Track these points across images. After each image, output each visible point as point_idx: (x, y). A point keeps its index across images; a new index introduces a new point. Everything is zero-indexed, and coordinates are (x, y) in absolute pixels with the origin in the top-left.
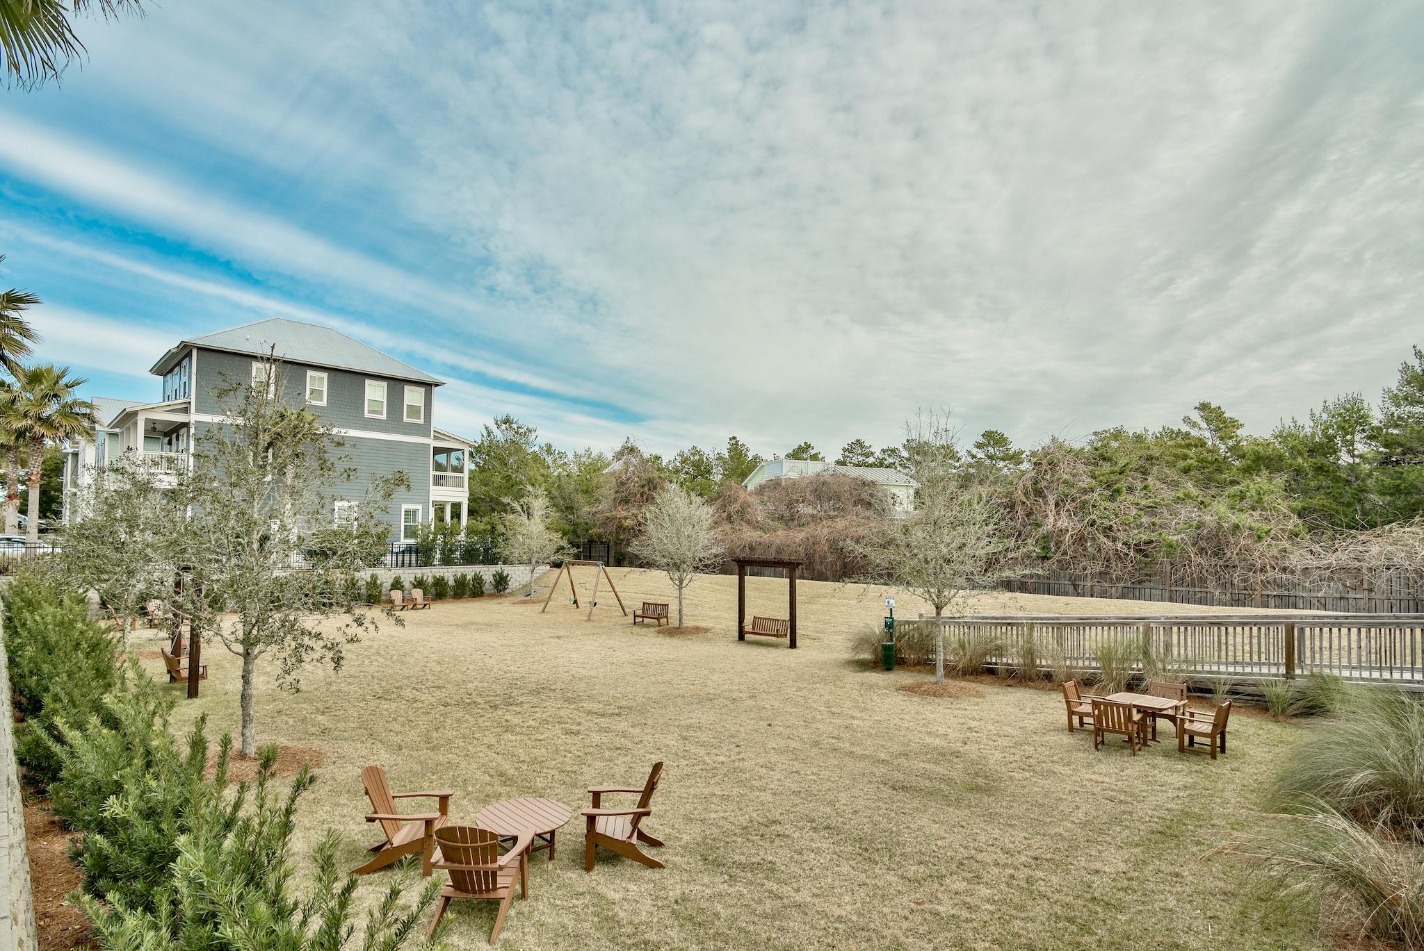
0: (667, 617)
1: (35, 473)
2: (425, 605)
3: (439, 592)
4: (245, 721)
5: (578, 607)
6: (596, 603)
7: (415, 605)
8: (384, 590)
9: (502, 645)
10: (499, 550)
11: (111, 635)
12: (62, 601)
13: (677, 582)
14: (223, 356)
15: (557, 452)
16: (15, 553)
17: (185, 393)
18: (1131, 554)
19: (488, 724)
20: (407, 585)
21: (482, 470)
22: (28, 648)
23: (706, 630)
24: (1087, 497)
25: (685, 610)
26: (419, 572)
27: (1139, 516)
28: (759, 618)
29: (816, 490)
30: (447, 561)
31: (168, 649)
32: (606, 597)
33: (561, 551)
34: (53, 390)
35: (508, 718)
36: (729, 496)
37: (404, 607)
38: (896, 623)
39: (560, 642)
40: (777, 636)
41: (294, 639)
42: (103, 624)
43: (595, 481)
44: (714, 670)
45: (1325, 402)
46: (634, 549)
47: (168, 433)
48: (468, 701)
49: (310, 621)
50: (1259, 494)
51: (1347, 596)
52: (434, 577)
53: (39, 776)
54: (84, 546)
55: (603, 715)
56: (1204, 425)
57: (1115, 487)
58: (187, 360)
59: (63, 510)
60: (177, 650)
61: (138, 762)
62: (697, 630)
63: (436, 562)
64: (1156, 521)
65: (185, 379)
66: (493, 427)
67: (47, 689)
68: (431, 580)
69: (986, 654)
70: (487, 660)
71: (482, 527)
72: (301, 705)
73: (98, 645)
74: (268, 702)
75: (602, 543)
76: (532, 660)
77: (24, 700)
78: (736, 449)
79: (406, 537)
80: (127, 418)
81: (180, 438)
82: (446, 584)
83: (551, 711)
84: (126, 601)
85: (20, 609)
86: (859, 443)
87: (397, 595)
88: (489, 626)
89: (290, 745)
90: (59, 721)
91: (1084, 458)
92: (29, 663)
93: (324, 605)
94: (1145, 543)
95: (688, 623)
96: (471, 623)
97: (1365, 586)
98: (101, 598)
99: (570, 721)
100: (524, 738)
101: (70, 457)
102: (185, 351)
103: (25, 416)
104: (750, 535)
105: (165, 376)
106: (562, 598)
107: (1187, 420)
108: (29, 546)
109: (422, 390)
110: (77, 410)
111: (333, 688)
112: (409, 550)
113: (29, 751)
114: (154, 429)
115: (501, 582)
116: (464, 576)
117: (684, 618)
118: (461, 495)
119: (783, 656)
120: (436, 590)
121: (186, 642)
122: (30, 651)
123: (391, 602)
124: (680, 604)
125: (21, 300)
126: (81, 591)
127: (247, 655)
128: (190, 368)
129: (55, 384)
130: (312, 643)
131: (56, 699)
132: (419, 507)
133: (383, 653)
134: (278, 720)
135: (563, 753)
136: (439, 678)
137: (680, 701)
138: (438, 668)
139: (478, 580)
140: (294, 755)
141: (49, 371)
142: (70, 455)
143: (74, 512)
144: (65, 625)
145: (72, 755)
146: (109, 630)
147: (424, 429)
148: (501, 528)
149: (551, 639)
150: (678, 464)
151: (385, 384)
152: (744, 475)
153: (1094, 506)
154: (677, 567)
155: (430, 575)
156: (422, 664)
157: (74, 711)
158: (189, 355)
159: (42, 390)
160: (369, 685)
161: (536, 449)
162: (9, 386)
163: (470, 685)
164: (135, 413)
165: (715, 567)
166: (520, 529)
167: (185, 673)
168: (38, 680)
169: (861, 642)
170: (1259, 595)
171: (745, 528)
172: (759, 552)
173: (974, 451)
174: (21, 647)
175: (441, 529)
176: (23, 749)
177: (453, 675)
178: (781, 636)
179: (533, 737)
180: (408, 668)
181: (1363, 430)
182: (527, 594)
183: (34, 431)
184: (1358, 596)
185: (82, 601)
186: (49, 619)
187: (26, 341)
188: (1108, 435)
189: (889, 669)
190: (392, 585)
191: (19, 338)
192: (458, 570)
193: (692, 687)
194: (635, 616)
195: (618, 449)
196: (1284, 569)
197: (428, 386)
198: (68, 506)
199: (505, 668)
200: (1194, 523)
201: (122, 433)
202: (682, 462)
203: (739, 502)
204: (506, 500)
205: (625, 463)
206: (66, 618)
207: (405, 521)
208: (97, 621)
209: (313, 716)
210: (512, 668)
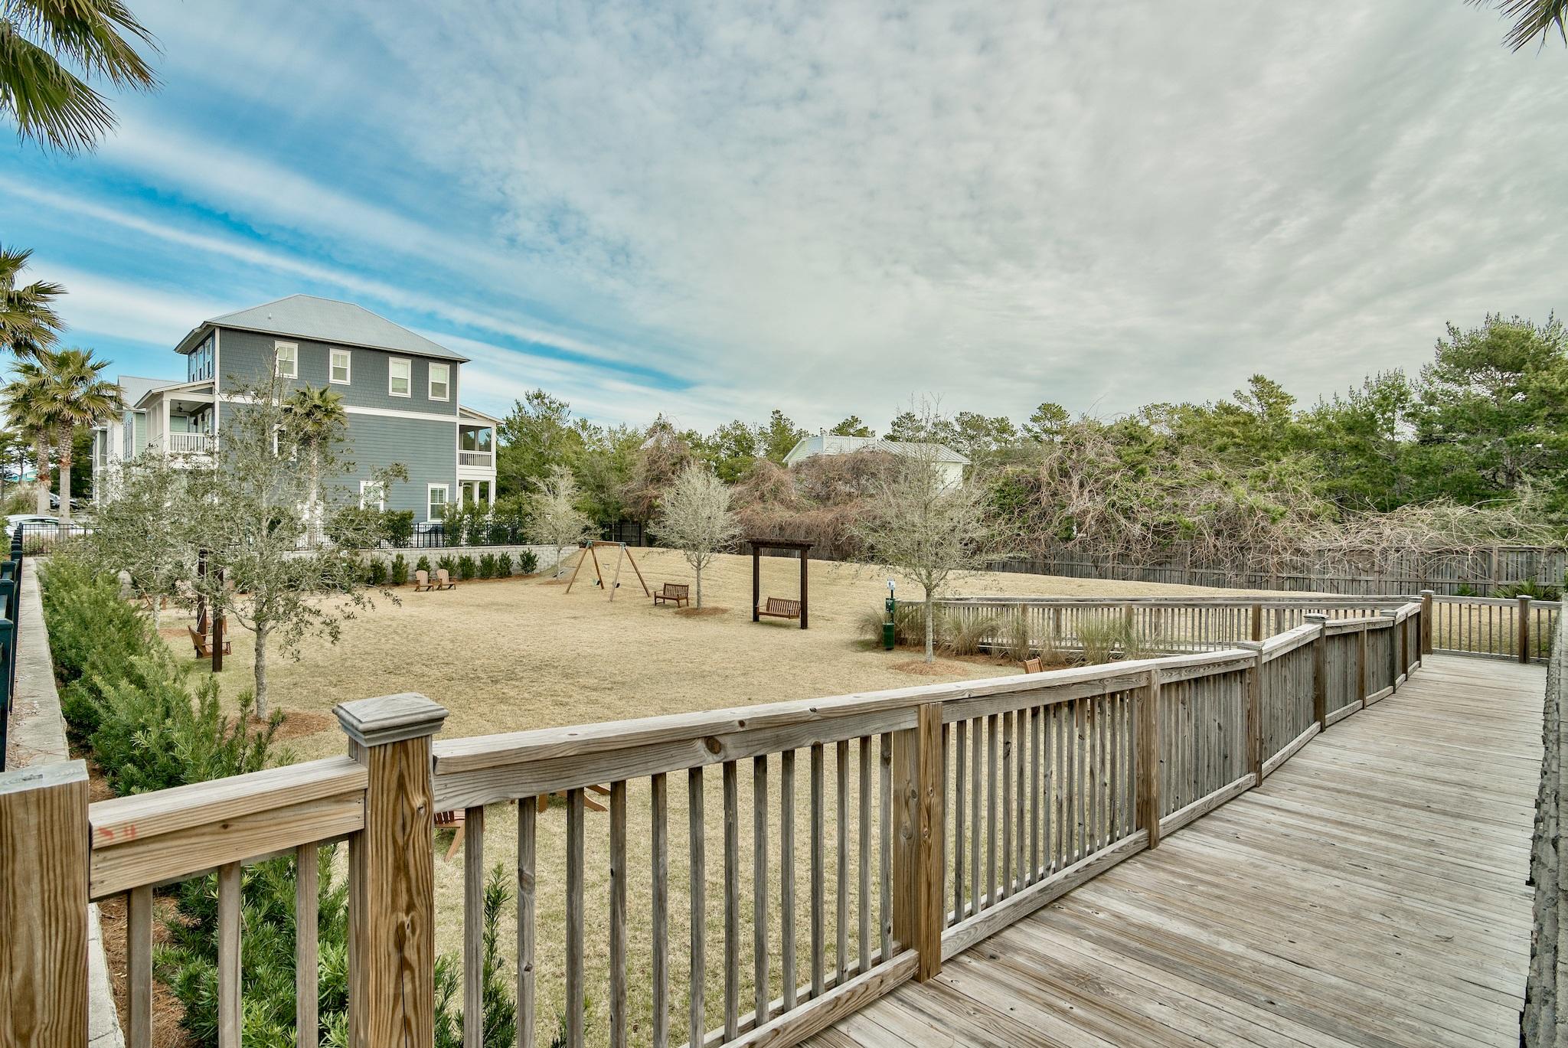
0: (687, 598)
1: (65, 455)
2: (451, 585)
3: (465, 572)
4: (259, 689)
5: (603, 588)
6: (618, 585)
7: (440, 586)
8: (410, 571)
9: (518, 625)
10: (524, 531)
11: (140, 614)
12: (95, 581)
13: (696, 564)
14: (246, 336)
15: (592, 427)
16: (50, 533)
17: (209, 373)
18: (1150, 535)
19: (485, 696)
20: (433, 565)
21: (515, 445)
22: (67, 623)
23: (724, 611)
24: (1111, 477)
25: (703, 591)
26: (445, 552)
27: (1162, 497)
28: (773, 599)
29: (853, 468)
30: (474, 541)
31: (195, 628)
32: (628, 578)
33: (587, 532)
34: (80, 372)
35: (506, 691)
36: (763, 475)
37: (430, 587)
38: (896, 604)
39: (577, 621)
40: (789, 617)
41: (297, 615)
42: (133, 603)
43: (629, 458)
44: (718, 649)
45: (1367, 378)
46: (652, 529)
47: (193, 414)
48: (472, 676)
49: (311, 600)
50: (1280, 475)
51: (1359, 578)
52: (461, 557)
53: (81, 732)
54: (114, 529)
55: (595, 690)
56: (1255, 401)
57: (1140, 467)
58: (210, 340)
59: (94, 494)
60: (202, 628)
61: (159, 710)
62: (715, 611)
63: (463, 542)
64: (1178, 503)
65: (209, 358)
66: (525, 403)
67: (85, 659)
68: (457, 561)
69: (980, 635)
70: (500, 640)
71: (509, 506)
72: (316, 679)
73: (129, 621)
74: (286, 676)
75: (634, 522)
76: (543, 639)
77: (65, 672)
78: (780, 424)
79: (433, 516)
80: (153, 399)
81: (206, 418)
82: (472, 564)
83: (548, 685)
84: (155, 581)
85: (58, 588)
86: (910, 417)
87: (422, 576)
88: (509, 607)
89: (301, 712)
90: (97, 679)
91: (1113, 437)
92: (68, 638)
93: (328, 585)
94: (1164, 524)
95: (707, 603)
96: (493, 604)
97: (1376, 568)
98: (133, 579)
99: (562, 694)
100: (515, 708)
101: (98, 435)
102: (208, 331)
103: (54, 399)
104: (781, 514)
105: (190, 354)
106: (588, 578)
107: (1238, 394)
108: (62, 527)
109: (448, 367)
110: (103, 392)
111: (348, 663)
112: (435, 530)
113: (72, 710)
114: (180, 409)
115: (529, 562)
116: (491, 557)
117: (703, 598)
118: (487, 473)
119: (793, 637)
120: (463, 570)
121: (210, 620)
122: (68, 627)
123: (417, 582)
124: (699, 585)
125: (48, 291)
126: (113, 571)
127: (259, 630)
128: (214, 348)
129: (81, 367)
130: (311, 619)
131: (94, 666)
132: (446, 487)
133: (400, 632)
134: (294, 691)
135: (547, 721)
136: (449, 655)
137: (673, 678)
138: (450, 646)
139: (505, 560)
140: (303, 720)
141: (76, 354)
142: (99, 433)
143: (104, 497)
144: (98, 603)
145: (108, 708)
146: (138, 608)
147: (450, 407)
148: (527, 508)
149: (568, 620)
150: (718, 439)
151: (409, 362)
152: (786, 451)
153: (1115, 486)
154: (695, 547)
155: (457, 556)
156: (436, 642)
157: (108, 676)
158: (212, 334)
159: (69, 373)
160: (382, 661)
161: (571, 424)
162: (38, 370)
163: (477, 662)
164: (160, 395)
165: (732, 549)
166: (547, 510)
167: (210, 649)
168: (77, 652)
169: (865, 623)
170: (1275, 577)
171: (777, 506)
172: (788, 532)
173: (1030, 425)
174: (60, 623)
175: (470, 509)
176: (67, 708)
177: (463, 653)
178: (793, 617)
179: (523, 708)
180: (421, 646)
181: (1403, 408)
182: (555, 575)
183: (63, 414)
184: (1369, 578)
185: (114, 581)
186: (84, 598)
187: (53, 330)
188: (1168, 408)
189: (889, 649)
190: (418, 565)
191: (46, 326)
192: (485, 550)
193: (690, 665)
194: (656, 597)
195: (650, 426)
196: (1298, 550)
197: (453, 363)
198: (98, 491)
199: (515, 647)
200: (1213, 505)
201: (149, 413)
202: (722, 438)
203: (772, 481)
204: (533, 479)
205: (657, 441)
206: (99, 597)
207: (432, 501)
208: (127, 599)
209: (326, 688)
210: (521, 647)
